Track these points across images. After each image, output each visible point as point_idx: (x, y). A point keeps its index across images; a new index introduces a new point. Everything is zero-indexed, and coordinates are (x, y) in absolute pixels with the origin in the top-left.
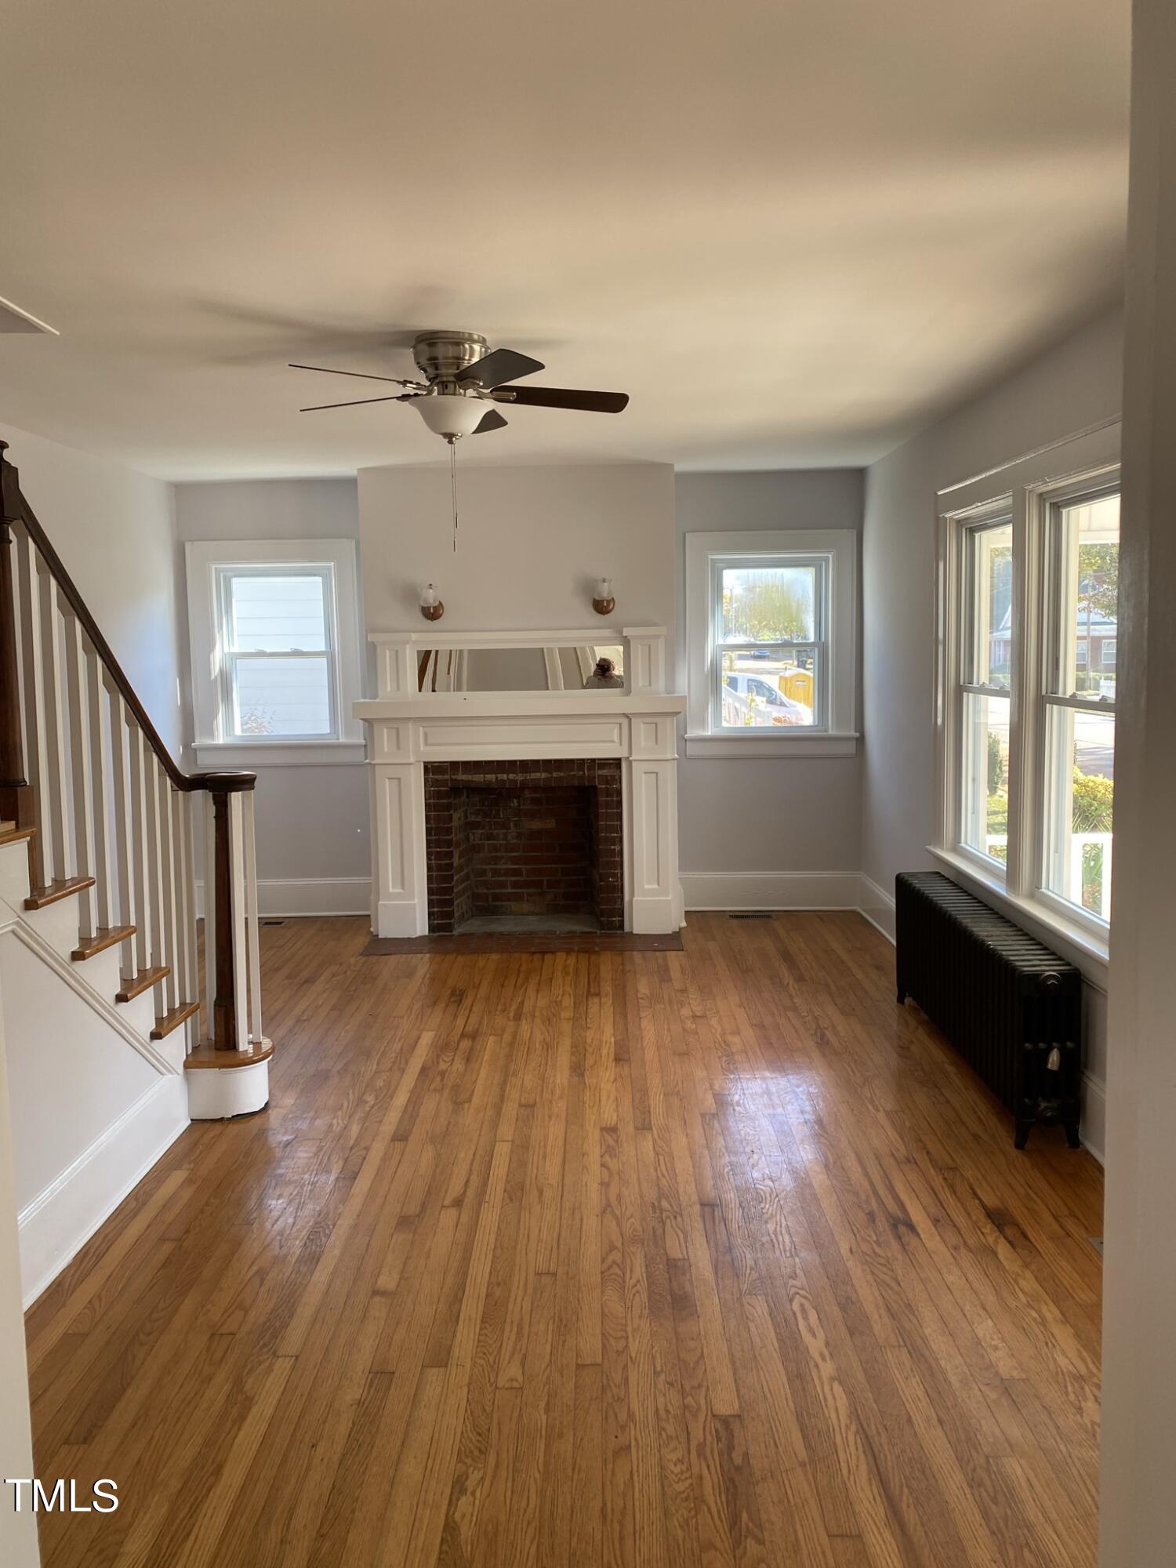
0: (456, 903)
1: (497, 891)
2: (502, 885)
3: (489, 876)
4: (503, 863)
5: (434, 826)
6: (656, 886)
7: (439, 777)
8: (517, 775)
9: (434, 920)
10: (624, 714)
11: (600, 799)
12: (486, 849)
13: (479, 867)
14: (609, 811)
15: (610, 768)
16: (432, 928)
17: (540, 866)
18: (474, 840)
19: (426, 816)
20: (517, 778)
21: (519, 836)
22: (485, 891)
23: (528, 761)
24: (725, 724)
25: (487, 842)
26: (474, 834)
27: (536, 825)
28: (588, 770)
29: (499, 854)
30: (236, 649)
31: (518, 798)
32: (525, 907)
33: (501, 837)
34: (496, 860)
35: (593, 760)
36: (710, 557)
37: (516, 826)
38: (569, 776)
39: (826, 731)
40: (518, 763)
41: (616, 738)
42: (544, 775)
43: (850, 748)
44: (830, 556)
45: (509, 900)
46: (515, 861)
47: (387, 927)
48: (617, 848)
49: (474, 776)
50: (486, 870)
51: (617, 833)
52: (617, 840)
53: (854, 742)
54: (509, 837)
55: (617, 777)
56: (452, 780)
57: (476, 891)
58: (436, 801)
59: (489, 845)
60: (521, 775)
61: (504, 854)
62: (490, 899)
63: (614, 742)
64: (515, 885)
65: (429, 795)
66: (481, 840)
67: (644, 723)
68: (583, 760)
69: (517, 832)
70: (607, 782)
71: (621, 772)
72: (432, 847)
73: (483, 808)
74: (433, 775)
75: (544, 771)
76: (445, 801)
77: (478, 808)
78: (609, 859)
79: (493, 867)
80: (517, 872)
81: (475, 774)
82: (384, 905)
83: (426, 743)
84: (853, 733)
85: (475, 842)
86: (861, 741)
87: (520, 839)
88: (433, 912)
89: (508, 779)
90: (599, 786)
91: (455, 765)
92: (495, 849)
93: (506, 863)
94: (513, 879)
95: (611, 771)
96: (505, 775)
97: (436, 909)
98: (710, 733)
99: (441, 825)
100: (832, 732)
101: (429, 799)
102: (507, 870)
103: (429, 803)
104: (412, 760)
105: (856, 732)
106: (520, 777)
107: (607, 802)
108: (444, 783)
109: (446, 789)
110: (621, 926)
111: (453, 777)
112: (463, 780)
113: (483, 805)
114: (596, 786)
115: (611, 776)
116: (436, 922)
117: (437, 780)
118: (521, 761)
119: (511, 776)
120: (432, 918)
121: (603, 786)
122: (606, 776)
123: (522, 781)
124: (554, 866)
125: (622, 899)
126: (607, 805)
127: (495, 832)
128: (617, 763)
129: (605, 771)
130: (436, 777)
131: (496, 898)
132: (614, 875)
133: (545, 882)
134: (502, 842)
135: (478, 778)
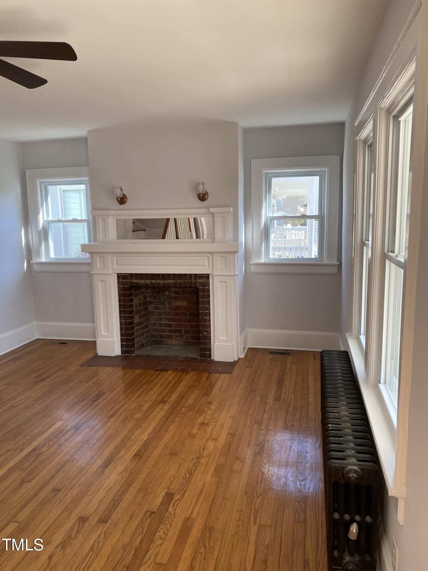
0: (136, 340)
1: (161, 334)
2: (163, 331)
3: (158, 327)
4: (164, 321)
5: (122, 304)
6: (226, 338)
7: (125, 281)
8: (160, 281)
9: (124, 348)
10: (209, 252)
11: (199, 294)
12: (156, 314)
13: (153, 322)
14: (204, 300)
15: (204, 279)
16: (122, 352)
17: (181, 323)
18: (151, 309)
19: (119, 299)
20: (160, 282)
21: (171, 308)
22: (156, 333)
23: (165, 274)
24: (271, 256)
25: (156, 311)
26: (150, 307)
27: (178, 304)
28: (194, 279)
29: (162, 317)
30: (51, 219)
31: (169, 291)
32: (174, 342)
33: (163, 308)
34: (161, 319)
35: (196, 275)
36: (264, 171)
37: (169, 304)
38: (185, 282)
39: (323, 261)
40: (161, 275)
41: (206, 264)
42: (173, 281)
43: (335, 270)
44: (326, 170)
45: (166, 338)
46: (169, 320)
47: (102, 351)
48: (208, 318)
49: (140, 281)
50: (156, 323)
51: (208, 311)
52: (208, 314)
53: (337, 267)
54: (166, 309)
55: (208, 283)
56: (130, 282)
57: (152, 333)
58: (124, 292)
59: (157, 312)
60: (162, 281)
61: (164, 317)
62: (158, 337)
63: (205, 266)
64: (170, 331)
65: (120, 289)
66: (153, 309)
67: (219, 257)
68: (191, 274)
69: (170, 307)
70: (203, 286)
71: (209, 280)
72: (122, 314)
73: (153, 295)
74: (121, 280)
75: (173, 279)
76: (128, 292)
77: (151, 294)
78: (204, 323)
79: (159, 322)
80: (170, 325)
81: (140, 280)
82: (100, 340)
83: (117, 265)
84: (336, 262)
85: (151, 311)
86: (340, 266)
87: (171, 310)
88: (123, 344)
89: (156, 282)
90: (199, 287)
91: (131, 275)
92: (160, 314)
93: (165, 321)
94: (169, 328)
95: (205, 280)
96: (155, 281)
97: (124, 343)
98: (263, 261)
99: (126, 304)
100: (325, 262)
101: (120, 291)
102: (165, 324)
103: (120, 293)
104: (111, 272)
105: (338, 262)
106: (161, 282)
107: (203, 295)
108: (127, 283)
109: (128, 286)
110: (210, 356)
111: (131, 281)
112: (135, 283)
113: (153, 293)
114: (198, 288)
115: (204, 282)
116: (125, 349)
117: (123, 282)
118: (162, 274)
119: (158, 281)
120: (123, 347)
121: (201, 288)
122: (203, 283)
123: (162, 284)
124: (187, 323)
125: (210, 343)
126: (203, 297)
127: (159, 306)
128: (207, 276)
129: (202, 280)
130: (123, 280)
131: (161, 337)
132: (206, 331)
133: (183, 331)
134: (163, 311)
135: (142, 282)
